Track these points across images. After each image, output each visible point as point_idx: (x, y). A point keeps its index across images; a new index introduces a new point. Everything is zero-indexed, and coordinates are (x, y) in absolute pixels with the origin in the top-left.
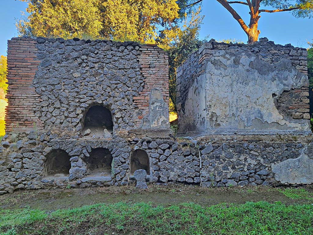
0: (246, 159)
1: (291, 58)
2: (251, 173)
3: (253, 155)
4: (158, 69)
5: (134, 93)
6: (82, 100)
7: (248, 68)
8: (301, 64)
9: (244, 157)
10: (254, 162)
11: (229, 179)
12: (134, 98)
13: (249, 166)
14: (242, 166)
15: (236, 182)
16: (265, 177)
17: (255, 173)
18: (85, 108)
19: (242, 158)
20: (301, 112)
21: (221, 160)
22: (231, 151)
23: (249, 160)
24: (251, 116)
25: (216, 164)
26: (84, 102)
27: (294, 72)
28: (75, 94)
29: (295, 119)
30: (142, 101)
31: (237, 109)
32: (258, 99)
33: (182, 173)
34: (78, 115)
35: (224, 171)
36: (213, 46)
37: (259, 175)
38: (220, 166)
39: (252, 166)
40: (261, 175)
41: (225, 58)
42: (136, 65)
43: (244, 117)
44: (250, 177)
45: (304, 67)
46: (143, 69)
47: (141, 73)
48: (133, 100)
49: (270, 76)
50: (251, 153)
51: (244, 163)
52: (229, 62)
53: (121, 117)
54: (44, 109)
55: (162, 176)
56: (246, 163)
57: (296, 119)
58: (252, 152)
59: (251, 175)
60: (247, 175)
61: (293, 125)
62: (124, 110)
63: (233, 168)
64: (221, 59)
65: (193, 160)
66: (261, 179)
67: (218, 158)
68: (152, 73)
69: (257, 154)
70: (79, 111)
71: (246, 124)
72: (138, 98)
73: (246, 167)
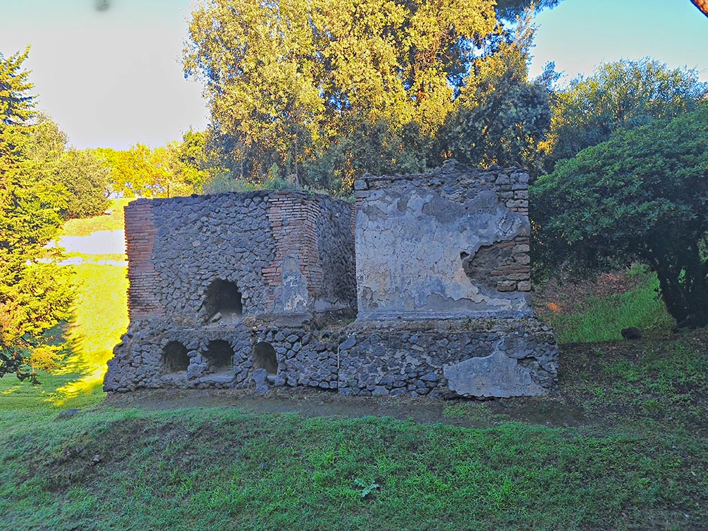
0: (403, 358)
1: (499, 187)
2: (411, 378)
3: (415, 351)
4: (293, 227)
5: (263, 264)
6: (204, 277)
7: (420, 214)
8: (516, 197)
9: (402, 353)
10: (415, 362)
11: (377, 385)
12: (264, 271)
13: (408, 368)
14: (398, 367)
15: (388, 389)
16: (432, 385)
17: (418, 377)
18: (208, 287)
19: (398, 355)
20: (513, 280)
21: (367, 358)
22: (382, 345)
23: (409, 359)
24: (426, 289)
25: (360, 364)
26: (206, 279)
27: (501, 213)
28: (195, 269)
29: (501, 291)
30: (273, 274)
31: (403, 280)
32: (436, 263)
33: (315, 375)
34: (200, 296)
35: (370, 374)
36: (368, 185)
37: (423, 381)
38: (365, 366)
39: (413, 367)
40: (427, 381)
41: (384, 201)
42: (265, 224)
43: (414, 292)
44: (408, 383)
45: (522, 202)
46: (273, 229)
47: (272, 235)
48: (263, 274)
49: (457, 224)
50: (412, 348)
51: (400, 362)
52: (390, 207)
53: (249, 297)
54: (163, 291)
55: (289, 378)
56: (404, 363)
57: (504, 291)
58: (414, 347)
59: (410, 381)
60: (405, 381)
61: (496, 301)
62: (252, 287)
63: (384, 369)
64: (378, 203)
65: (329, 357)
66: (427, 387)
67: (363, 355)
68: (285, 234)
69: (421, 349)
70: (201, 292)
71: (417, 303)
72: (269, 270)
73: (403, 369)
